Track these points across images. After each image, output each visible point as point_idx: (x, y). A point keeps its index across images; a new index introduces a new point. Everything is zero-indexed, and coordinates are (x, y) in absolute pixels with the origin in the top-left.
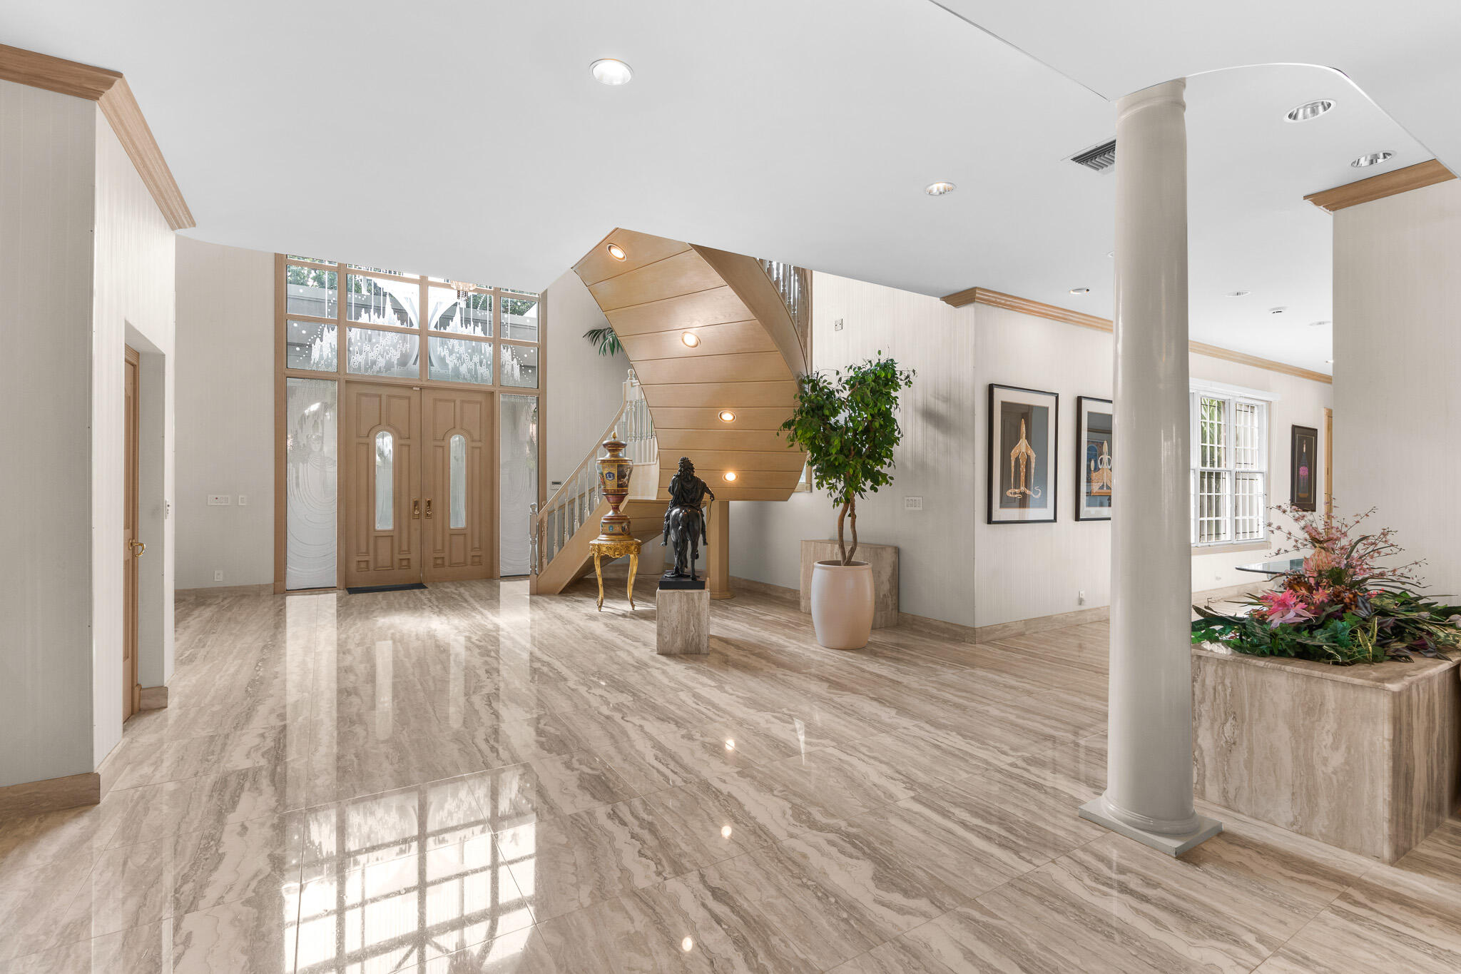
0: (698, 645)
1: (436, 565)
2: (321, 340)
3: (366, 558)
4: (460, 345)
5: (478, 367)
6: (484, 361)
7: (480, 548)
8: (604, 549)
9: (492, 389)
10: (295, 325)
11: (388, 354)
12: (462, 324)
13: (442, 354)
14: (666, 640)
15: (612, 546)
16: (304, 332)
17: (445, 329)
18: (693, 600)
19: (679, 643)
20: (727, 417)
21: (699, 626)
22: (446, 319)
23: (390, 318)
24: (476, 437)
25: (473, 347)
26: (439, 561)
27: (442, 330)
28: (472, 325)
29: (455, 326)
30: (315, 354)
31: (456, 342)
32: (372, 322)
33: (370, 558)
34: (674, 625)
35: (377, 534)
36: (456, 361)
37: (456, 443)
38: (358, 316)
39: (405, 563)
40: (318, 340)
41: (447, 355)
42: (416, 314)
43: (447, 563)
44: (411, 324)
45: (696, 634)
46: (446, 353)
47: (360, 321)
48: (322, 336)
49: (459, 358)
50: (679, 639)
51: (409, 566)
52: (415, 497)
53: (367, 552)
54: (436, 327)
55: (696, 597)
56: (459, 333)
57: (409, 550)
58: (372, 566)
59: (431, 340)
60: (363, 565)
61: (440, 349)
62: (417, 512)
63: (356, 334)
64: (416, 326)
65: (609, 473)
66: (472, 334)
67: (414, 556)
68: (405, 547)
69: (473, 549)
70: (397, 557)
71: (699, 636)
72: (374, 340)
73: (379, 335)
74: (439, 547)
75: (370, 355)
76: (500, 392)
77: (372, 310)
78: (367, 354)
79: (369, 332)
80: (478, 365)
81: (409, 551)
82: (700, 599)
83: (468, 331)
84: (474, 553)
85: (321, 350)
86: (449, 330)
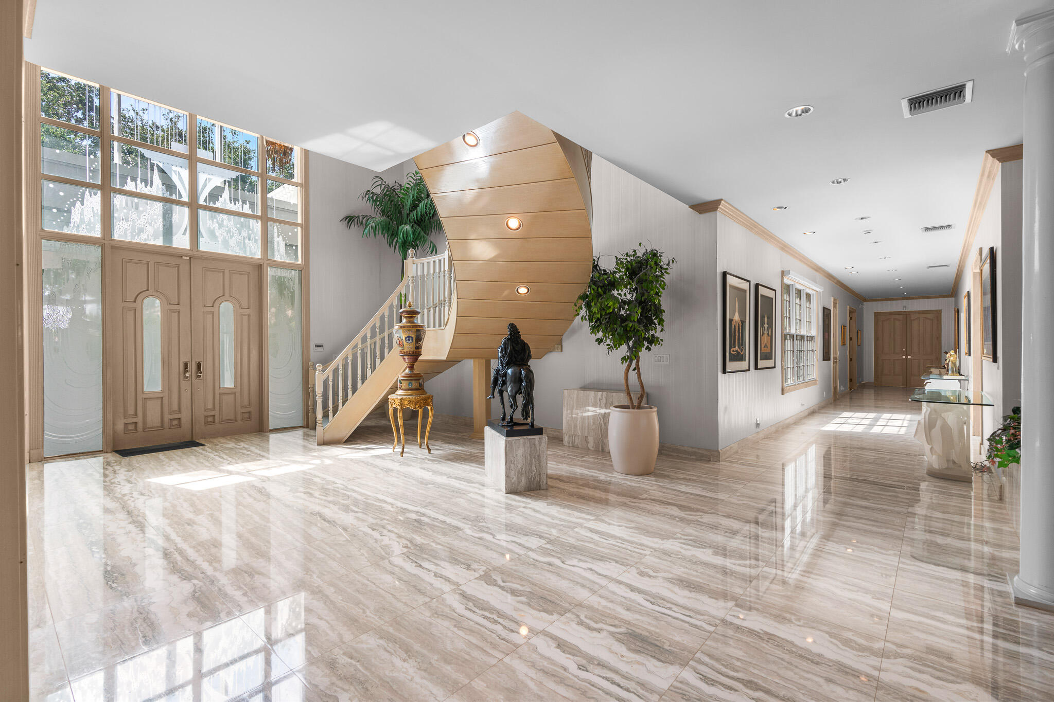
0: (539, 482)
1: (206, 423)
2: (82, 204)
3: (134, 420)
4: (229, 220)
5: (247, 241)
6: (252, 236)
7: (249, 405)
8: (406, 403)
9: (261, 262)
10: (51, 186)
11: (156, 223)
12: (231, 200)
13: (212, 227)
14: (513, 481)
15: (413, 400)
16: (62, 194)
17: (215, 204)
18: (534, 444)
19: (524, 481)
20: (523, 290)
21: (540, 466)
22: (215, 194)
23: (157, 188)
24: (245, 305)
25: (241, 222)
26: (210, 419)
27: (212, 205)
28: (241, 203)
29: (224, 201)
30: (75, 217)
31: (225, 217)
32: (138, 191)
33: (139, 420)
34: (520, 466)
35: (145, 396)
36: (225, 234)
37: (226, 310)
38: (124, 182)
39: (175, 422)
40: (78, 204)
41: (217, 228)
42: (184, 186)
43: (217, 420)
44: (180, 196)
45: (538, 473)
46: (216, 226)
47: (125, 188)
48: (83, 199)
49: (229, 231)
50: (523, 479)
51: (179, 425)
52: (184, 359)
53: (136, 415)
54: (205, 201)
55: (537, 442)
56: (228, 208)
57: (179, 408)
58: (140, 425)
59: (201, 213)
60: (131, 427)
61: (209, 222)
62: (187, 375)
63: (121, 201)
64: (185, 198)
65: (409, 337)
66: (241, 211)
67: (185, 416)
68: (175, 408)
69: (242, 407)
70: (167, 417)
71: (540, 474)
72: (141, 209)
73: (147, 204)
74: (210, 406)
75: (137, 222)
76: (268, 265)
77: (139, 179)
78: (133, 221)
79: (136, 200)
80: (247, 239)
81: (179, 411)
82: (540, 443)
83: (237, 207)
84: (243, 410)
85: (82, 214)
86: (218, 205)
